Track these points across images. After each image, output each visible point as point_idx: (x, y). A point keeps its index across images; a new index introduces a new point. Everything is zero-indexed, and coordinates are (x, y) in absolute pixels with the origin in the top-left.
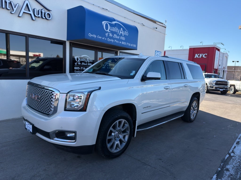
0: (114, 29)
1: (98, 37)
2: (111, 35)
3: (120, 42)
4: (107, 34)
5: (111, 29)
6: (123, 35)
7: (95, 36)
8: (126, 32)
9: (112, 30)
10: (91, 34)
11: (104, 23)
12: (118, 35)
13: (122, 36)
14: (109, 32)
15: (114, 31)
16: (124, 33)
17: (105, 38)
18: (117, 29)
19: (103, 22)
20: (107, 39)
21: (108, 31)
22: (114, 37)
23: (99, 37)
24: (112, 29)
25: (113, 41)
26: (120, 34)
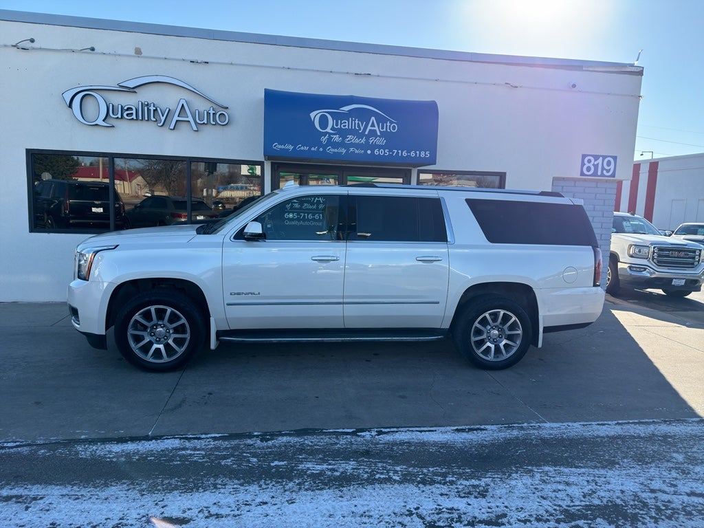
0: (347, 124)
1: (299, 147)
2: (337, 138)
3: (369, 152)
4: (324, 139)
5: (337, 125)
6: (379, 134)
7: (291, 147)
8: (388, 124)
9: (339, 126)
10: (279, 144)
11: (315, 116)
12: (360, 136)
13: (376, 136)
14: (330, 134)
15: (347, 127)
16: (383, 128)
17: (318, 149)
18: (357, 122)
19: (312, 115)
20: (324, 149)
21: (328, 130)
22: (349, 141)
23: (302, 148)
24: (341, 124)
25: (344, 151)
26: (366, 133)
